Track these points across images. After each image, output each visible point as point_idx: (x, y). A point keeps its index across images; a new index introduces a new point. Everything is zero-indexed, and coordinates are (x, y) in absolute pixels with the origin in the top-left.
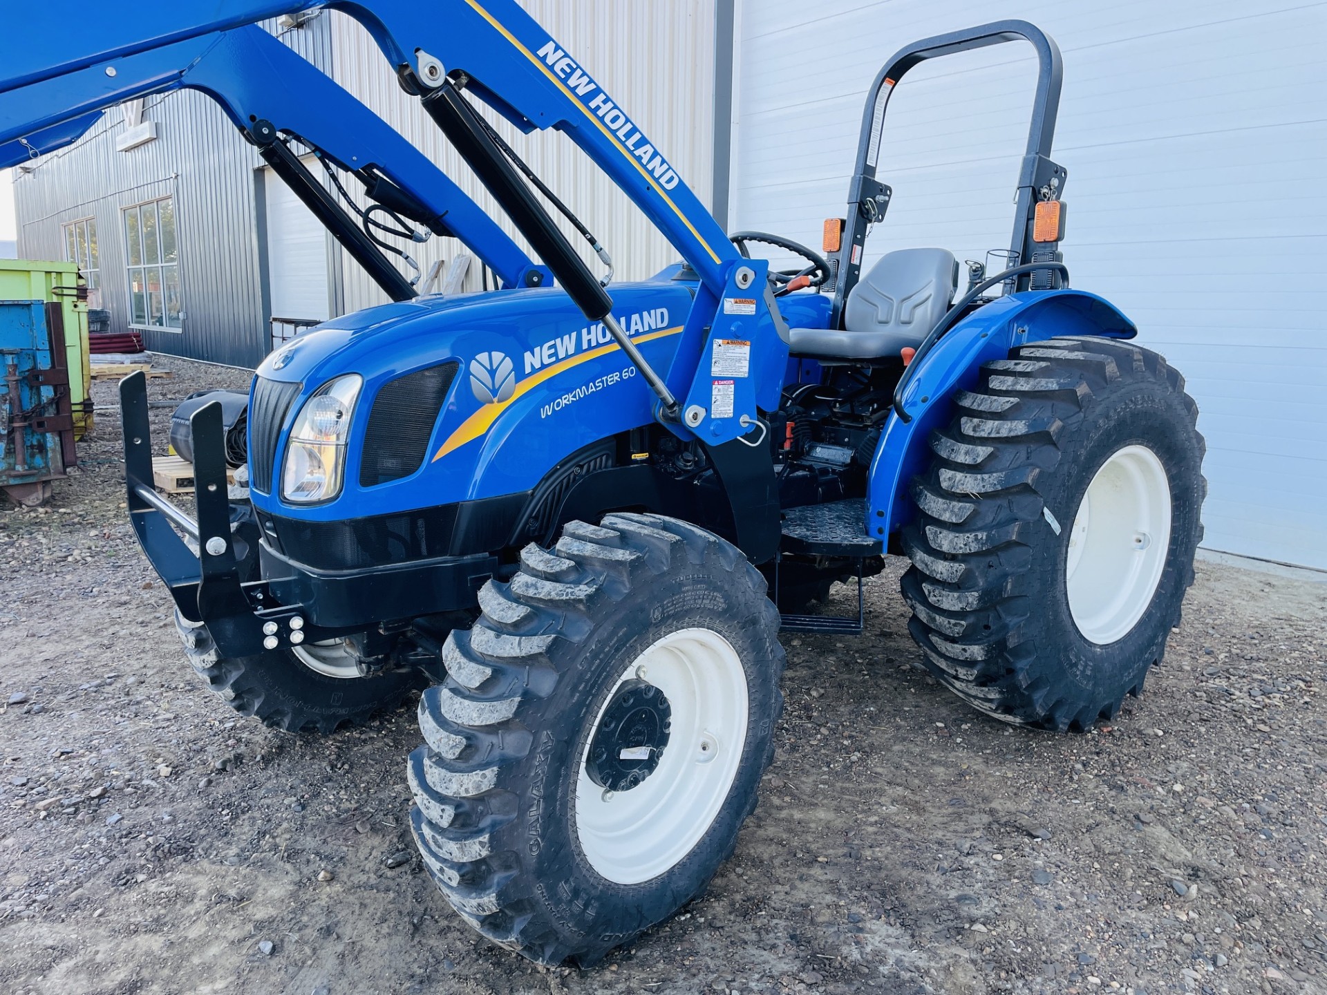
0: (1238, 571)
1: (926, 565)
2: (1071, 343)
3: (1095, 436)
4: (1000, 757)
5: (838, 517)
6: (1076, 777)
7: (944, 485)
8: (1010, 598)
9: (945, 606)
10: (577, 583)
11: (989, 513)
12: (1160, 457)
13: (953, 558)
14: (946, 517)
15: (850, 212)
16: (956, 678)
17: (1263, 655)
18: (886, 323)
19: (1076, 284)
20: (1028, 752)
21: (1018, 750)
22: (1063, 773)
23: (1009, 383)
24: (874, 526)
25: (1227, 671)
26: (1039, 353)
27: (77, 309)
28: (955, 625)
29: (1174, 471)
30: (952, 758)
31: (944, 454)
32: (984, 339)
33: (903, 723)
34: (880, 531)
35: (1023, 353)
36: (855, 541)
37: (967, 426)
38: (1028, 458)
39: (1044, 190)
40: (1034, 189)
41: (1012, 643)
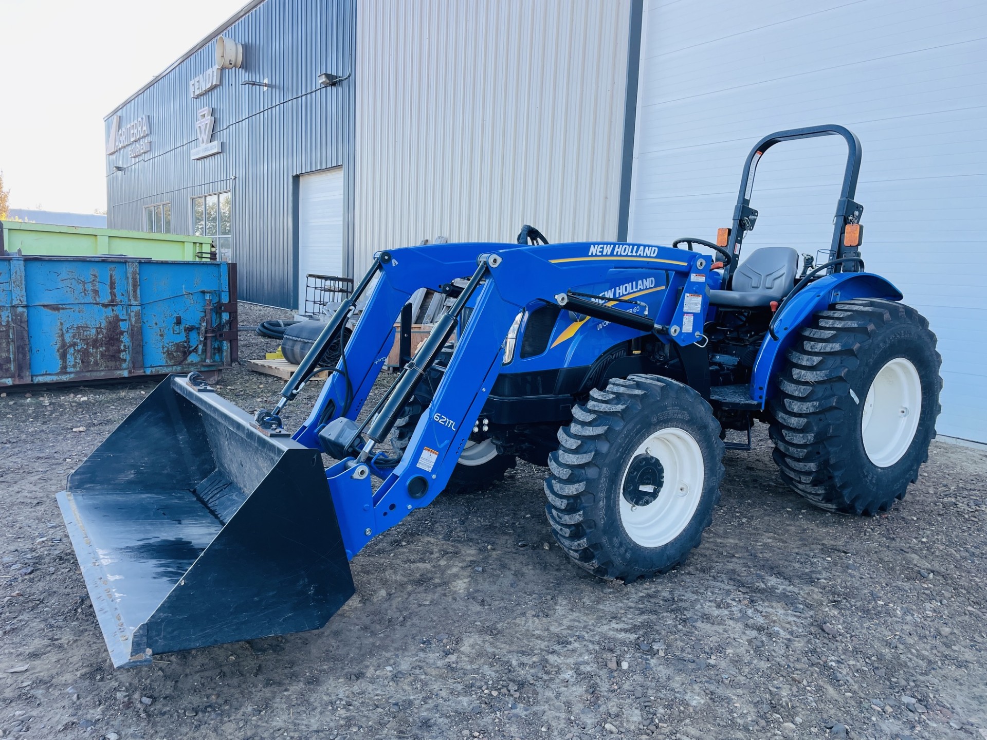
0: (967, 448)
1: (785, 420)
2: (864, 302)
3: (878, 352)
4: (825, 524)
5: (734, 392)
6: (868, 534)
7: (795, 377)
8: (832, 437)
9: (795, 442)
10: (617, 404)
11: (820, 391)
12: (915, 365)
13: (799, 415)
14: (796, 394)
15: (734, 224)
16: (800, 482)
17: (977, 488)
18: (757, 288)
19: (868, 269)
20: (840, 523)
21: (834, 522)
22: (860, 532)
23: (830, 323)
24: (757, 394)
25: (956, 494)
26: (847, 307)
28: (801, 452)
29: (923, 373)
30: (798, 523)
31: (795, 361)
32: (818, 298)
33: (768, 508)
34: (761, 397)
35: (838, 307)
36: (747, 402)
37: (808, 346)
38: (841, 363)
39: (851, 218)
40: (844, 217)
41: (832, 461)
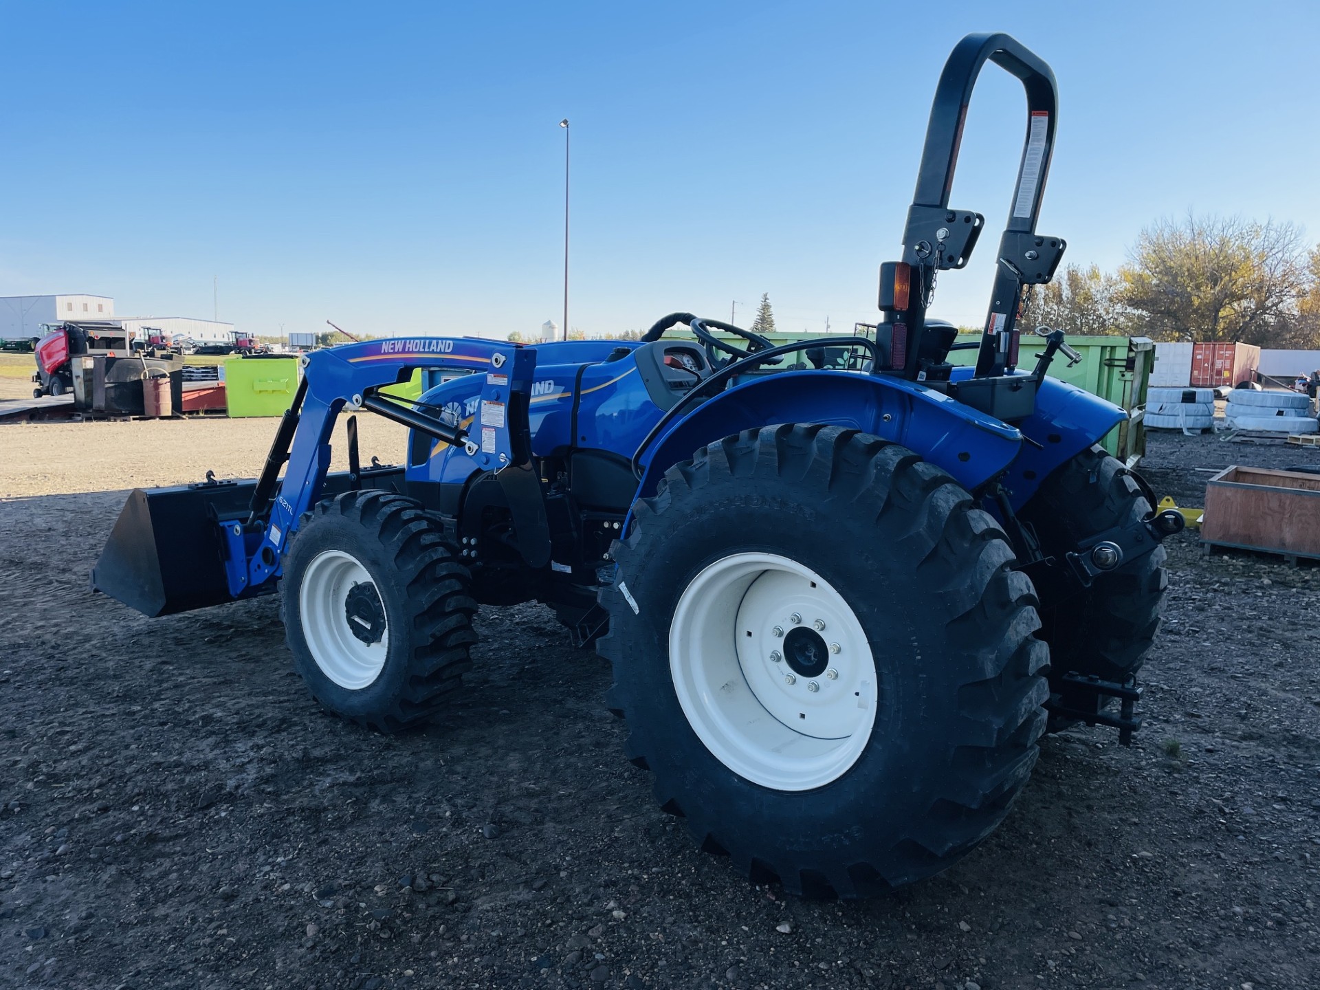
27: (1123, 378)
39: (916, 247)
